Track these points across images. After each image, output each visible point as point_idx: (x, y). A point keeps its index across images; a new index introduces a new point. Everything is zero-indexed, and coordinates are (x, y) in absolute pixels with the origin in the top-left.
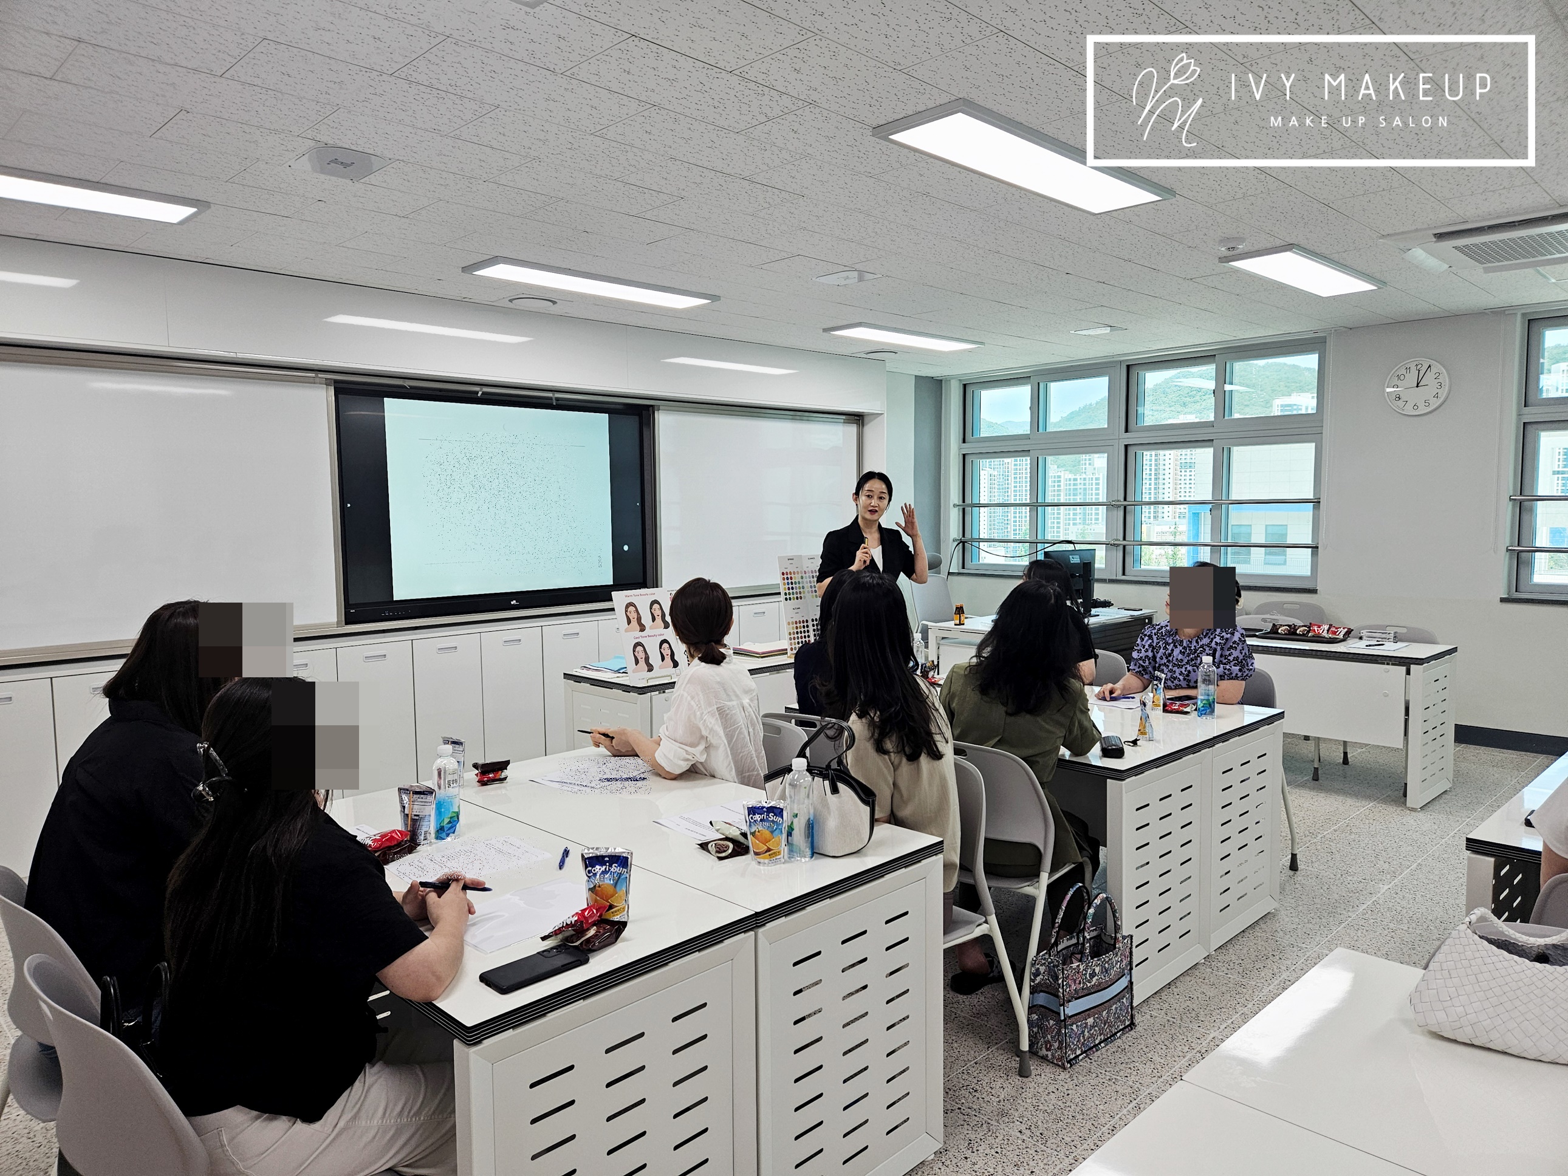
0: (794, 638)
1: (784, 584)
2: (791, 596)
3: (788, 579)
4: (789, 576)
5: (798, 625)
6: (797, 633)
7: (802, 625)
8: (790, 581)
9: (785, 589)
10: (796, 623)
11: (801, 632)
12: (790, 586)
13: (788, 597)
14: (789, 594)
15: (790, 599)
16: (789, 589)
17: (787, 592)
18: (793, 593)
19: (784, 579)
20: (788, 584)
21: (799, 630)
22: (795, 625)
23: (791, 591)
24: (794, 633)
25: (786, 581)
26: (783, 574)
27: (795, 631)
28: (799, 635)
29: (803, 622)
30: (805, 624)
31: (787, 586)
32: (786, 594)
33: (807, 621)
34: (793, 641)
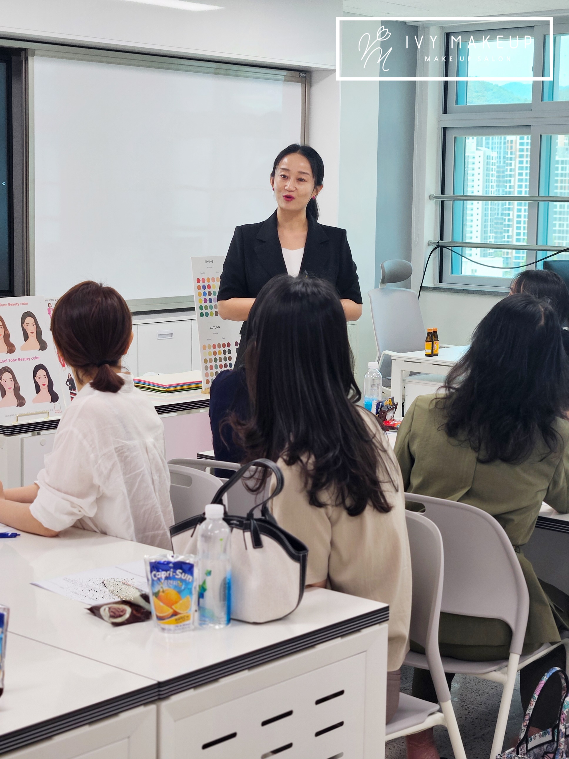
0: (211, 368)
1: (199, 294)
2: (209, 311)
3: (204, 287)
4: (206, 284)
5: (217, 350)
6: (216, 360)
7: (222, 349)
8: (207, 290)
9: (200, 301)
10: (214, 346)
11: (220, 359)
12: (208, 297)
13: (204, 311)
14: (206, 308)
15: (207, 315)
16: (205, 301)
17: (203, 304)
18: (211, 307)
19: (199, 288)
20: (205, 294)
21: (218, 357)
22: (212, 350)
23: (208, 304)
24: (211, 360)
25: (202, 291)
26: (198, 281)
27: (213, 357)
28: (218, 363)
29: (224, 345)
30: (227, 349)
31: (203, 298)
32: (201, 308)
33: (229, 345)
34: (209, 371)
